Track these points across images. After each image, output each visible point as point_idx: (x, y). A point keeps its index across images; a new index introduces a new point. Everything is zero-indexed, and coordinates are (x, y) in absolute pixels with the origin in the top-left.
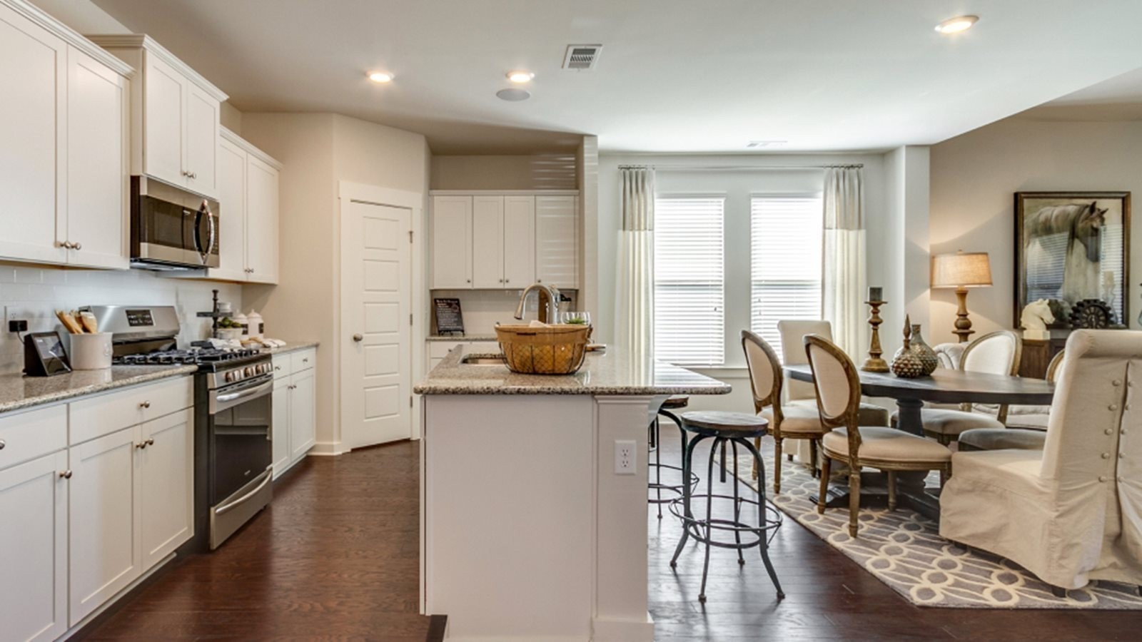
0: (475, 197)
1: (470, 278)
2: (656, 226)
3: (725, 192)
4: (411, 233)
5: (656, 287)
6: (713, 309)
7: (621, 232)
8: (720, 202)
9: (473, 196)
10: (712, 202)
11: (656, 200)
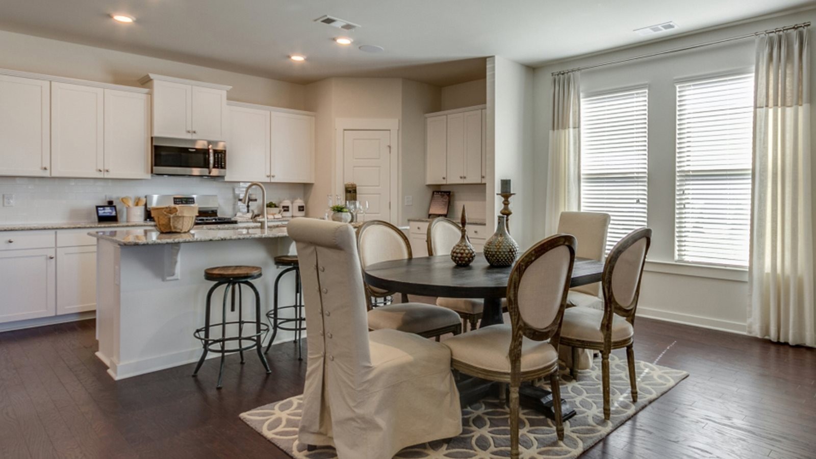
0: (449, 116)
1: (445, 176)
2: (582, 123)
3: (646, 82)
4: (390, 147)
5: (582, 180)
6: (635, 201)
7: (551, 132)
8: (645, 92)
9: (447, 115)
10: (637, 94)
11: (582, 100)
